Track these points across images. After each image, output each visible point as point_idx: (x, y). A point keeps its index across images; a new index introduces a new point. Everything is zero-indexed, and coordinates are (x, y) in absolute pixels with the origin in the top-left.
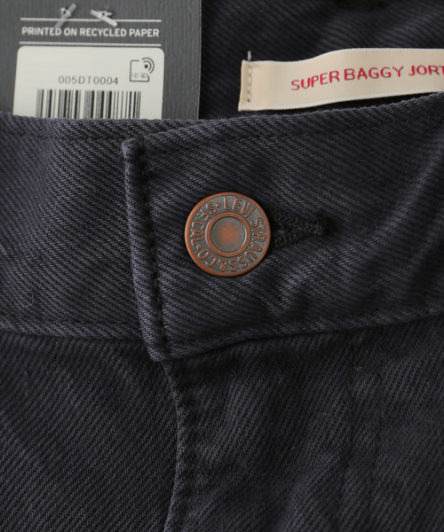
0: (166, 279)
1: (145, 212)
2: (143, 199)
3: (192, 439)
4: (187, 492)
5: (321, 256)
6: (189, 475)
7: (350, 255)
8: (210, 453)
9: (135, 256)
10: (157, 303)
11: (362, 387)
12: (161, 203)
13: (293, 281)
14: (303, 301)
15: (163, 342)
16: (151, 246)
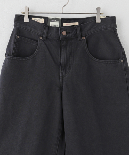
0: (61, 35)
1: (60, 32)
2: (60, 31)
3: (62, 44)
4: (61, 47)
5: (69, 34)
6: (61, 46)
7: (71, 34)
8: (63, 45)
9: (60, 34)
10: (61, 36)
11: (71, 41)
12: (61, 31)
13: (68, 35)
14: (68, 36)
15: (61, 38)
16: (61, 33)
